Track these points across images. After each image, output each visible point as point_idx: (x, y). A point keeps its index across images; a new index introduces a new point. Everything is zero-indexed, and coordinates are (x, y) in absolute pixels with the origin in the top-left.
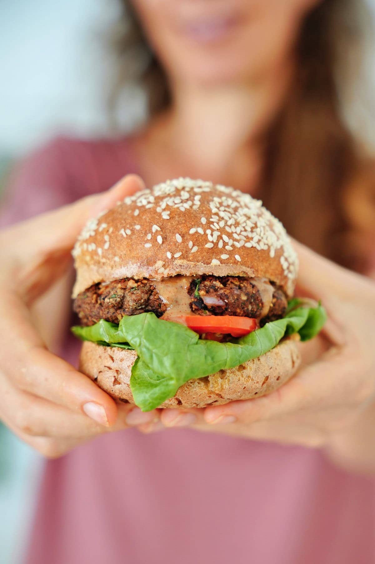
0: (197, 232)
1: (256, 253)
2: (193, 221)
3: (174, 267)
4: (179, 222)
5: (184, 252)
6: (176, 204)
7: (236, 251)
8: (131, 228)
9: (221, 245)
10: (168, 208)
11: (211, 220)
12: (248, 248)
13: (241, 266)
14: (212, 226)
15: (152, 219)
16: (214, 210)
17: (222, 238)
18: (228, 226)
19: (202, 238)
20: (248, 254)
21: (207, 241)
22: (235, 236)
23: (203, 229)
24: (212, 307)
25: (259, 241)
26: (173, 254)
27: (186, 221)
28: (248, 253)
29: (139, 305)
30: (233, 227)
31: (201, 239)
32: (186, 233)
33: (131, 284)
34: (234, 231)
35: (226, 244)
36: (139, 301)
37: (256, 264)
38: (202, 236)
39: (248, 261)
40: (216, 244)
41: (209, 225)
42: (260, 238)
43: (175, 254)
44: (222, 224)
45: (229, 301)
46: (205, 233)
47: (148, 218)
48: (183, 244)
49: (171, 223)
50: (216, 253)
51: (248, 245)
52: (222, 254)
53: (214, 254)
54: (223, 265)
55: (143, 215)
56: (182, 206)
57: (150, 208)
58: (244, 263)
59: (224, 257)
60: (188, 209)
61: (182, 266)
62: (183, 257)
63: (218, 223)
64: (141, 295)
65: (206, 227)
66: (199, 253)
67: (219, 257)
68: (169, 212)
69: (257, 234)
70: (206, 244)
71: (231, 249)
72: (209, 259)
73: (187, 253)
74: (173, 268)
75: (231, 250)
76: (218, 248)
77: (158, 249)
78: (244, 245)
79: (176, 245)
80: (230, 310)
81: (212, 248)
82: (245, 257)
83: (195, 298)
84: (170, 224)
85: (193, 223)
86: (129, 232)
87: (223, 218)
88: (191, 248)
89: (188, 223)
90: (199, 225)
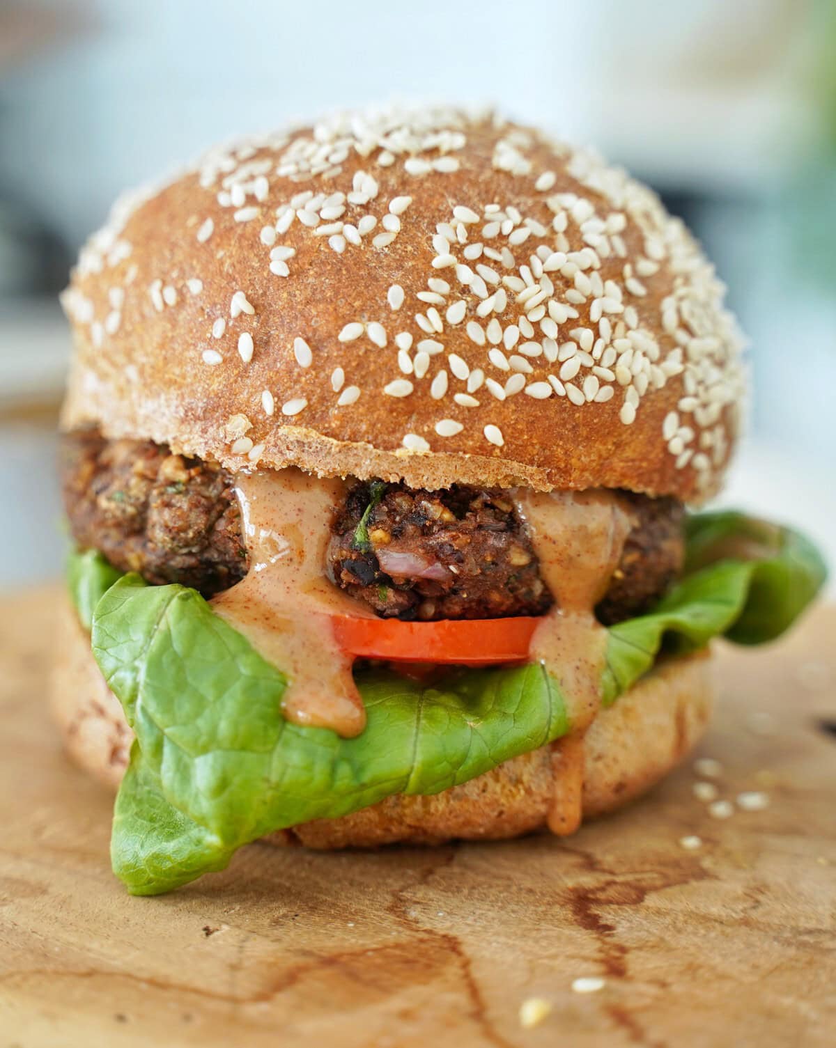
0: (363, 338)
1: (565, 415)
2: (360, 294)
3: (279, 442)
4: (313, 293)
5: (314, 399)
6: (323, 222)
7: (491, 411)
8: (180, 284)
9: (439, 388)
10: (296, 231)
11: (422, 296)
12: (536, 401)
13: (505, 461)
14: (419, 318)
15: (238, 266)
16: (442, 259)
17: (446, 365)
18: (478, 319)
19: (379, 360)
20: (533, 422)
21: (393, 372)
22: (496, 357)
23: (386, 328)
24: (408, 581)
25: (585, 371)
26: (280, 400)
27: (337, 293)
28: (535, 416)
29: (181, 544)
30: (494, 324)
31: (375, 362)
32: (330, 336)
33: (169, 469)
34: (495, 340)
35: (459, 385)
36: (182, 535)
37: (560, 452)
38: (380, 351)
39: (533, 445)
40: (421, 386)
41: (409, 313)
42: (589, 363)
43: (287, 400)
44: (456, 312)
45: (462, 571)
46: (390, 342)
47: (228, 262)
48: (314, 373)
49: (289, 294)
50: (419, 413)
51: (540, 391)
52: (442, 419)
53: (414, 417)
54: (441, 454)
55: (218, 245)
56: (341, 233)
57: (245, 224)
58: (516, 449)
59: (446, 428)
60: (355, 247)
61: (304, 443)
62: (309, 417)
63: (441, 310)
64: (188, 516)
65: (398, 321)
66: (361, 410)
67: (429, 427)
68: (291, 252)
69: (579, 348)
70: (388, 382)
71: (475, 403)
72: (394, 431)
73: (323, 405)
74: (276, 445)
75: (473, 408)
76: (431, 397)
77: (238, 375)
78: (523, 390)
79: (291, 372)
80: (465, 596)
81: (407, 397)
82: (521, 432)
83: (352, 549)
84: (285, 295)
85: (357, 304)
86: (171, 296)
87: (466, 290)
88: (337, 390)
89: (341, 302)
90: (376, 310)
